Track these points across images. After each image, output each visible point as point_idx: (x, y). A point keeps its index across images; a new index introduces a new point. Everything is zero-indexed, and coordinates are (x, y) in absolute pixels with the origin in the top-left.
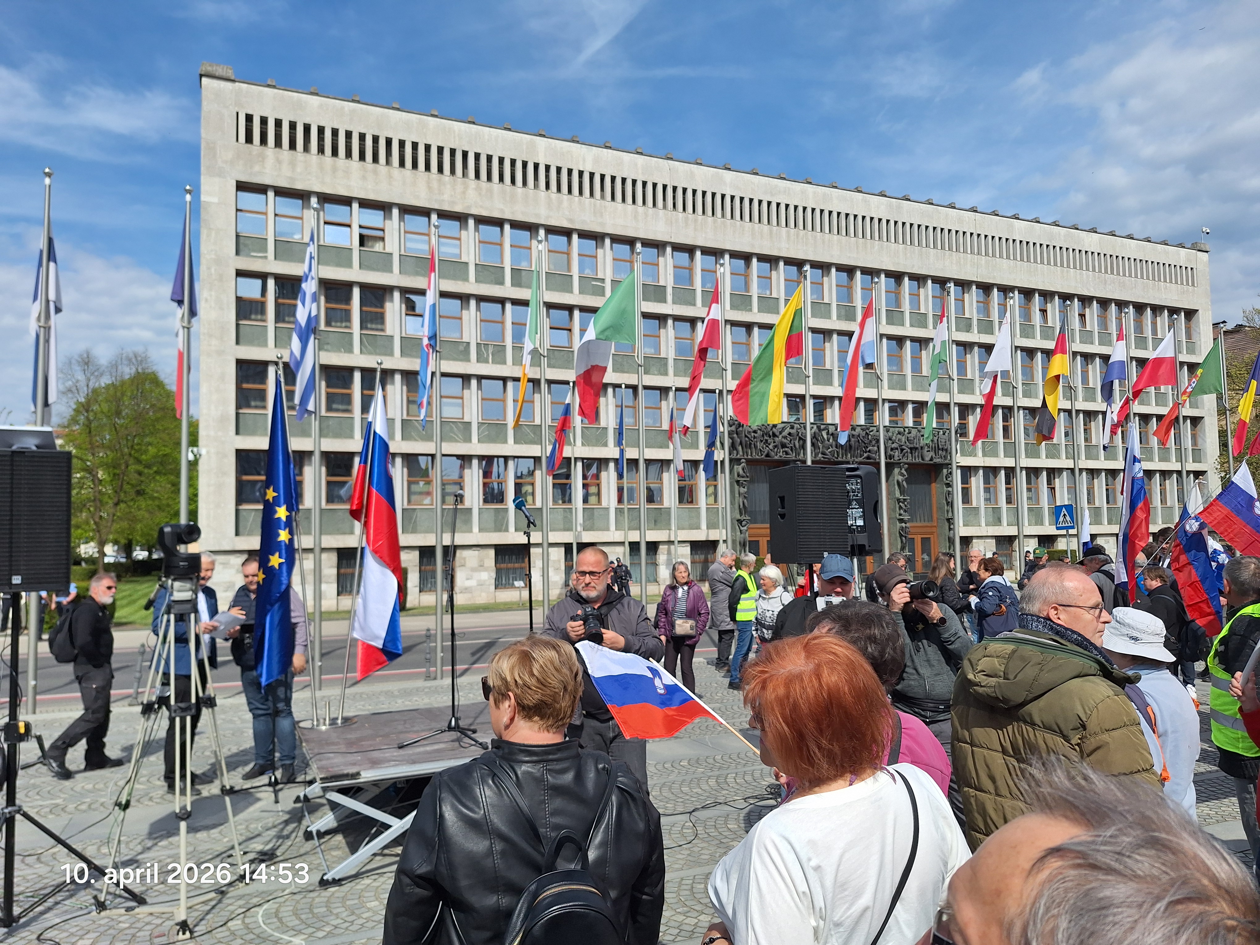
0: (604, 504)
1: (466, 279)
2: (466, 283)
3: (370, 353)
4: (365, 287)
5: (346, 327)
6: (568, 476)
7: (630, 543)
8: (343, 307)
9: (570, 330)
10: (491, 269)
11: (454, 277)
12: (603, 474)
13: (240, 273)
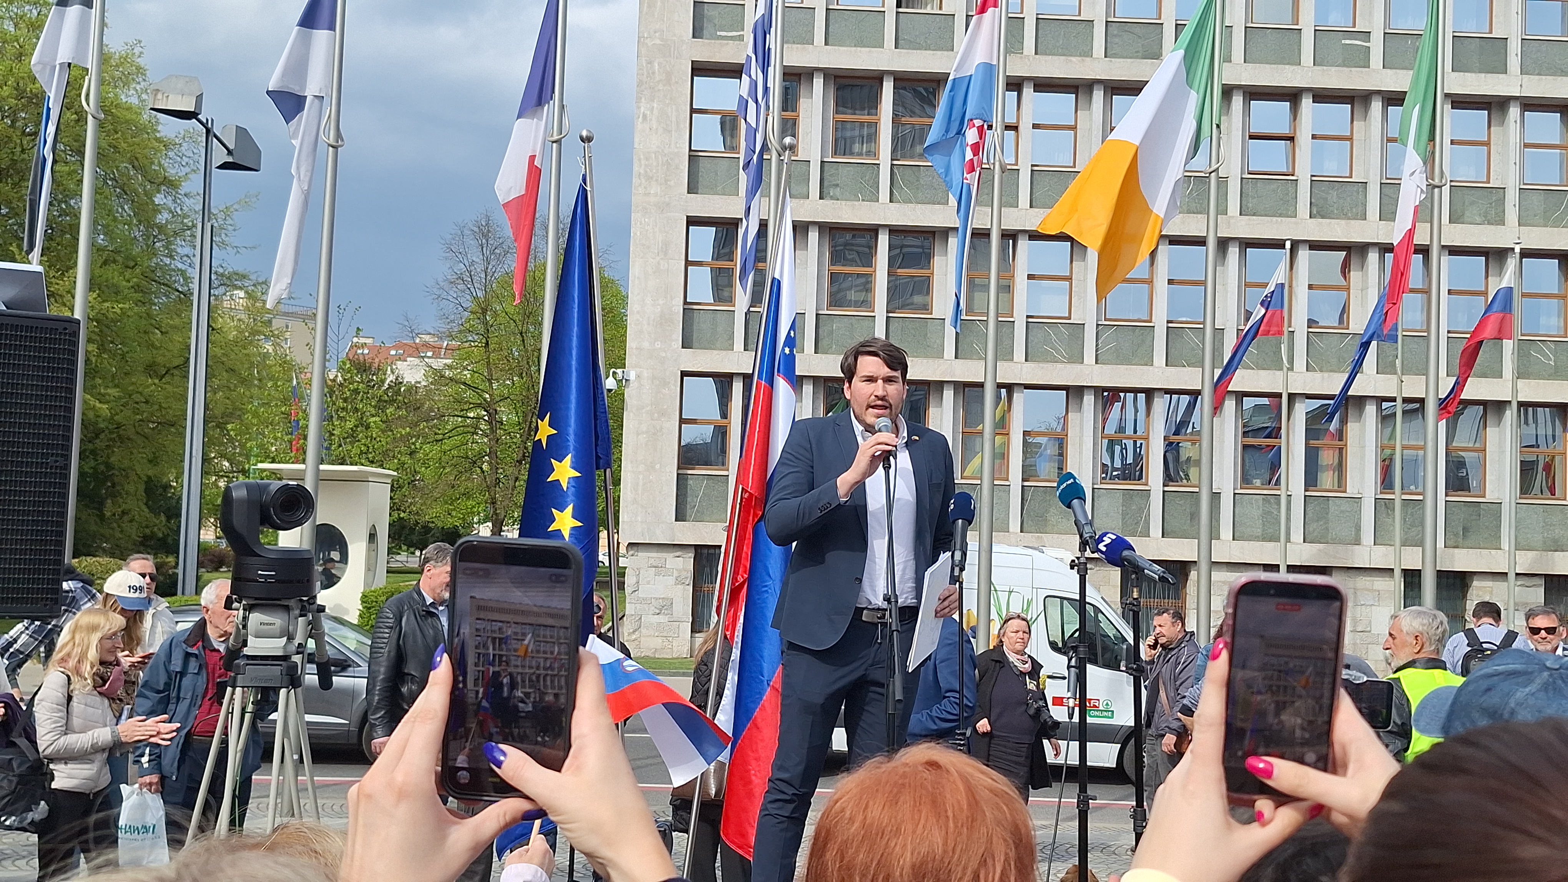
0: (1351, 490)
1: (1088, 53)
2: (1088, 59)
3: (908, 201)
4: (903, 80)
5: (869, 153)
6: (1275, 433)
7: (1405, 572)
8: (866, 118)
9: (1291, 139)
10: (1137, 29)
11: (1066, 51)
12: (1352, 428)
13: (700, 69)
